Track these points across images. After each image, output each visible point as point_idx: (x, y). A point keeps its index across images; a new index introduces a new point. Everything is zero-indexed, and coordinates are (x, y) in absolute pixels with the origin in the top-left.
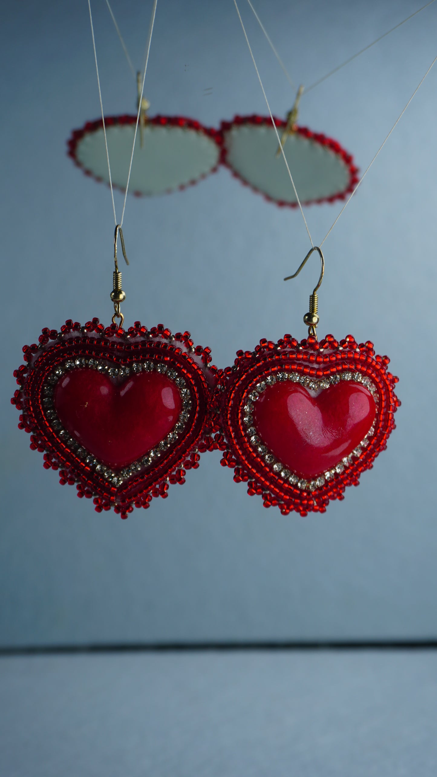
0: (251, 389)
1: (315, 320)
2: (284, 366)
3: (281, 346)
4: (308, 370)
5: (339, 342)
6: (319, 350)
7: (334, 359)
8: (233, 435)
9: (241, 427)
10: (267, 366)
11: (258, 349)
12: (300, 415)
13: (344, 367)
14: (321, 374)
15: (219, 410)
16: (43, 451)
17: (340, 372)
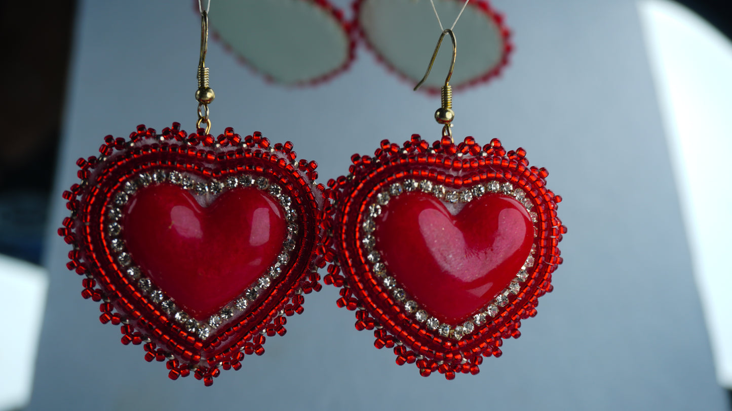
0: (370, 201)
1: (449, 116)
2: (411, 171)
3: (408, 149)
4: (443, 178)
5: (482, 147)
6: (457, 155)
7: (476, 165)
8: (350, 262)
9: (361, 251)
10: (389, 172)
11: (378, 153)
12: (434, 231)
13: (489, 175)
14: (460, 182)
15: (331, 232)
16: (99, 300)
17: (485, 182)
